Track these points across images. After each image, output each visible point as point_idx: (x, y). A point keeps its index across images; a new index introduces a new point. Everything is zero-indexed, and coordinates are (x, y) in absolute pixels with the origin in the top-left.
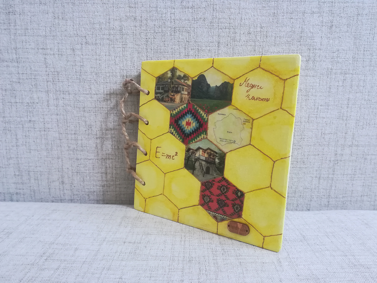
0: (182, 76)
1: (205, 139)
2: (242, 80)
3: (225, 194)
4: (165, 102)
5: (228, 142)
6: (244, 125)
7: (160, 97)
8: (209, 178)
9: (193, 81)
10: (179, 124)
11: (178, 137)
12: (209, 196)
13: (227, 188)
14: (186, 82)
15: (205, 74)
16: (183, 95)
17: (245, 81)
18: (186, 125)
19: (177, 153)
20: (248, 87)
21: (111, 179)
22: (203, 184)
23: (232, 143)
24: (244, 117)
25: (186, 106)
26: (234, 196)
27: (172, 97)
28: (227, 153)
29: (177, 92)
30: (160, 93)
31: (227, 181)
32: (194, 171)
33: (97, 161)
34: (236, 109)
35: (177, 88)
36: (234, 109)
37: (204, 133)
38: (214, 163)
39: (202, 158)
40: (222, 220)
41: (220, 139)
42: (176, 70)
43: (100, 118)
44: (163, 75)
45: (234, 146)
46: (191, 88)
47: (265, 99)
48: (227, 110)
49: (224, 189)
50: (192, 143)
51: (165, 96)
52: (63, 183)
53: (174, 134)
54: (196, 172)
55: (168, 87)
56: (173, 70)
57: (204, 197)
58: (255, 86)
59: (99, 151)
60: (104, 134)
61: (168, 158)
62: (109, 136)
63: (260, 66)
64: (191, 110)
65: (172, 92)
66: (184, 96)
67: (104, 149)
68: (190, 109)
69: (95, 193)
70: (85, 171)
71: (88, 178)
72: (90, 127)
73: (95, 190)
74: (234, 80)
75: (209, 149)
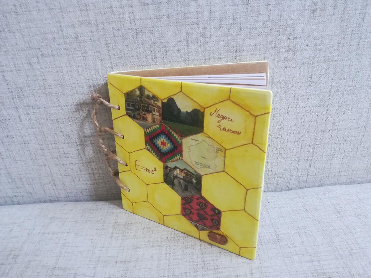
0: (151, 96)
1: (181, 160)
2: (212, 109)
3: (204, 210)
4: (137, 119)
5: (203, 166)
6: (217, 153)
7: (132, 114)
8: (187, 194)
9: (163, 103)
10: (154, 142)
11: (155, 155)
12: (189, 209)
13: (205, 205)
14: (156, 102)
15: (174, 98)
16: (155, 115)
17: (215, 111)
18: (161, 145)
19: (155, 168)
20: (218, 118)
21: (99, 178)
22: (183, 199)
23: (207, 167)
24: (216, 146)
25: (159, 126)
26: (212, 213)
27: (143, 115)
28: (203, 175)
29: (149, 112)
30: (132, 110)
31: (205, 199)
32: (174, 187)
33: (82, 164)
34: (208, 137)
35: (148, 107)
36: (207, 137)
37: (180, 154)
38: (192, 182)
39: (179, 176)
40: (203, 230)
41: (195, 162)
42: (144, 89)
43: (75, 127)
44: (131, 92)
45: (209, 171)
46: (161, 110)
47: (236, 132)
48: (199, 137)
49: (202, 206)
50: (168, 162)
51: (136, 114)
52: (55, 185)
53: (151, 151)
54: (175, 187)
55: (138, 106)
56: (141, 89)
57: (186, 209)
58: (226, 117)
59: (82, 156)
60: (84, 141)
61: (148, 172)
62: (89, 142)
63: (229, 98)
64: (164, 131)
65: (143, 111)
66: (155, 117)
67: (87, 154)
68: (163, 130)
69: (87, 190)
70: (73, 174)
71: (78, 179)
72: (68, 136)
73: (86, 188)
74: (205, 108)
75: (185, 169)
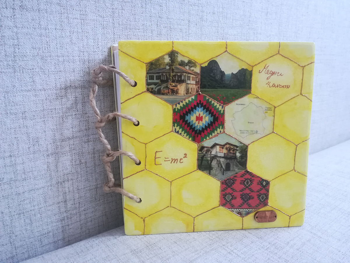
0: (186, 61)
1: (222, 133)
2: (261, 67)
3: (250, 188)
4: (163, 94)
5: (250, 133)
6: (266, 114)
7: (155, 88)
8: (229, 174)
9: (202, 68)
10: (186, 120)
11: (187, 136)
12: (231, 194)
13: (251, 181)
14: (192, 69)
15: (217, 60)
16: (190, 85)
17: (264, 68)
18: (197, 120)
19: (185, 154)
20: (268, 74)
22: (222, 183)
23: (254, 133)
24: (265, 106)
25: (195, 97)
26: (260, 187)
27: (173, 88)
28: (249, 145)
29: (181, 81)
30: (155, 84)
31: (251, 174)
32: (211, 171)
34: (256, 98)
35: (181, 76)
36: (254, 98)
37: (221, 127)
38: (235, 158)
39: (220, 155)
40: (248, 214)
41: (240, 131)
42: (176, 54)
44: (158, 60)
45: (257, 136)
46: (199, 77)
47: (286, 86)
48: (246, 99)
49: (247, 183)
50: (205, 141)
51: (162, 87)
53: (180, 132)
54: (213, 172)
55: (167, 76)
56: (173, 54)
57: (226, 196)
58: (275, 73)
60: (59, 148)
61: (174, 163)
63: (279, 52)
64: (201, 103)
65: (173, 81)
66: (190, 86)
67: (60, 169)
68: (200, 101)
69: (51, 234)
70: (33, 208)
71: (39, 216)
72: (37, 140)
73: (50, 229)
74: (253, 67)
75: (227, 143)
